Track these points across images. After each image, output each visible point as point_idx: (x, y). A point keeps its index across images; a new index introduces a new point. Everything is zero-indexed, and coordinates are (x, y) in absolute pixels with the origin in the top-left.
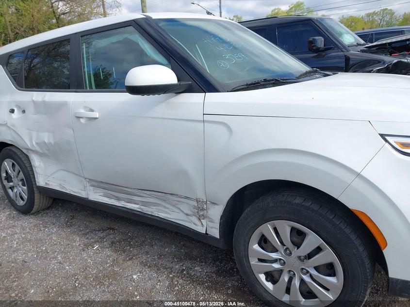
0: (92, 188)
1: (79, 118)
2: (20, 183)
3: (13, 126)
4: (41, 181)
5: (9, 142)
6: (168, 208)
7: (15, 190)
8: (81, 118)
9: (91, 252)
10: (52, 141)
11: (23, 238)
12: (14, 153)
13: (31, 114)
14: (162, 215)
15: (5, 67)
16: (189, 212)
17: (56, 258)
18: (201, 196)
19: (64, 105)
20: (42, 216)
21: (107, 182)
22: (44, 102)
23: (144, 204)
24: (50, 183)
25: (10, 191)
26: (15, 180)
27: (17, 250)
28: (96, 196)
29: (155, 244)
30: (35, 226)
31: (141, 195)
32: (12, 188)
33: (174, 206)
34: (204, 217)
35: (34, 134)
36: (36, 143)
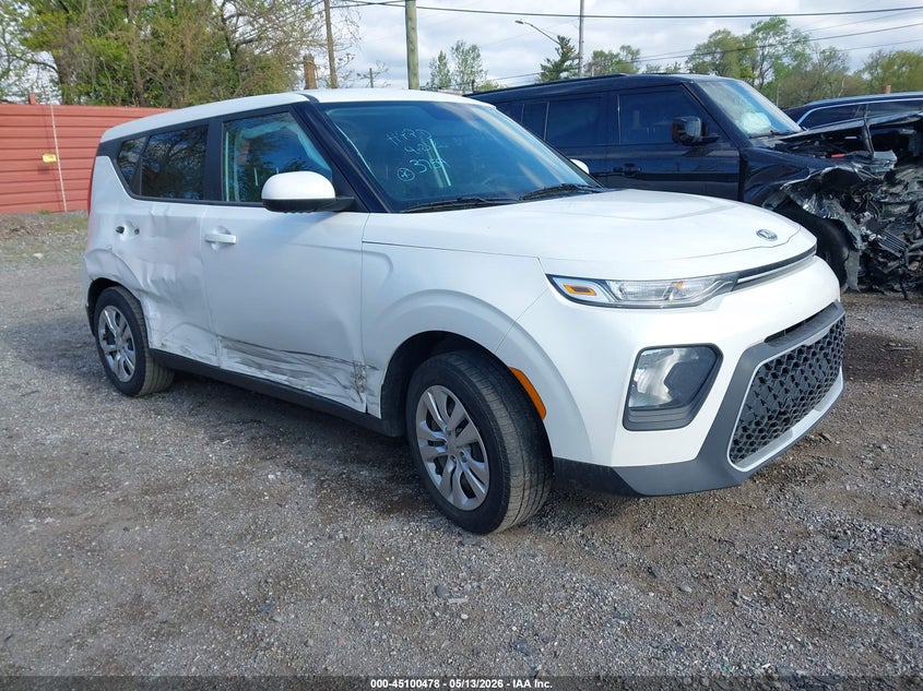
0: (225, 350)
1: (210, 242)
2: (126, 345)
3: (120, 253)
4: (155, 341)
5: (114, 279)
6: (322, 379)
7: (118, 357)
8: (214, 242)
9: (217, 446)
10: (173, 278)
11: (123, 425)
12: (119, 295)
13: (147, 235)
14: (316, 390)
15: (115, 161)
16: (348, 384)
17: (165, 450)
18: (358, 357)
19: (192, 223)
20: (156, 400)
21: (246, 340)
22: (166, 218)
23: (294, 374)
24: (168, 344)
25: (110, 358)
26: (120, 342)
27: (112, 439)
28: (231, 363)
29: (315, 442)
30: (143, 412)
31: (289, 359)
32: (113, 354)
33: (330, 375)
34: (365, 388)
35: (150, 267)
36: (152, 281)
